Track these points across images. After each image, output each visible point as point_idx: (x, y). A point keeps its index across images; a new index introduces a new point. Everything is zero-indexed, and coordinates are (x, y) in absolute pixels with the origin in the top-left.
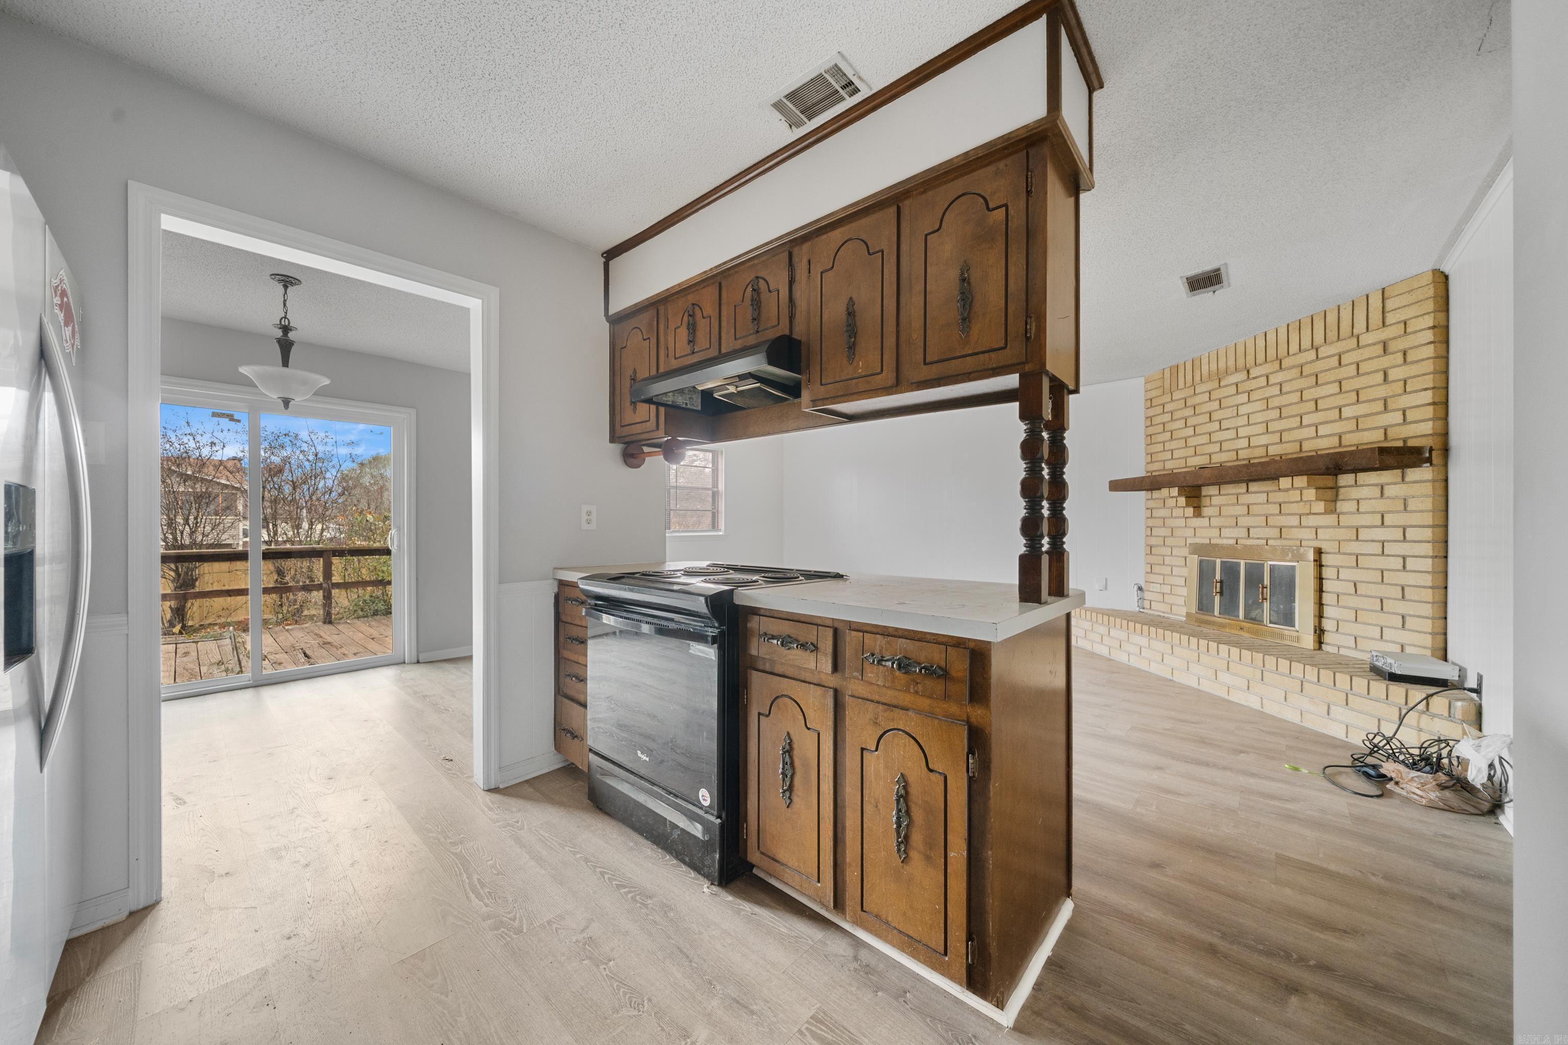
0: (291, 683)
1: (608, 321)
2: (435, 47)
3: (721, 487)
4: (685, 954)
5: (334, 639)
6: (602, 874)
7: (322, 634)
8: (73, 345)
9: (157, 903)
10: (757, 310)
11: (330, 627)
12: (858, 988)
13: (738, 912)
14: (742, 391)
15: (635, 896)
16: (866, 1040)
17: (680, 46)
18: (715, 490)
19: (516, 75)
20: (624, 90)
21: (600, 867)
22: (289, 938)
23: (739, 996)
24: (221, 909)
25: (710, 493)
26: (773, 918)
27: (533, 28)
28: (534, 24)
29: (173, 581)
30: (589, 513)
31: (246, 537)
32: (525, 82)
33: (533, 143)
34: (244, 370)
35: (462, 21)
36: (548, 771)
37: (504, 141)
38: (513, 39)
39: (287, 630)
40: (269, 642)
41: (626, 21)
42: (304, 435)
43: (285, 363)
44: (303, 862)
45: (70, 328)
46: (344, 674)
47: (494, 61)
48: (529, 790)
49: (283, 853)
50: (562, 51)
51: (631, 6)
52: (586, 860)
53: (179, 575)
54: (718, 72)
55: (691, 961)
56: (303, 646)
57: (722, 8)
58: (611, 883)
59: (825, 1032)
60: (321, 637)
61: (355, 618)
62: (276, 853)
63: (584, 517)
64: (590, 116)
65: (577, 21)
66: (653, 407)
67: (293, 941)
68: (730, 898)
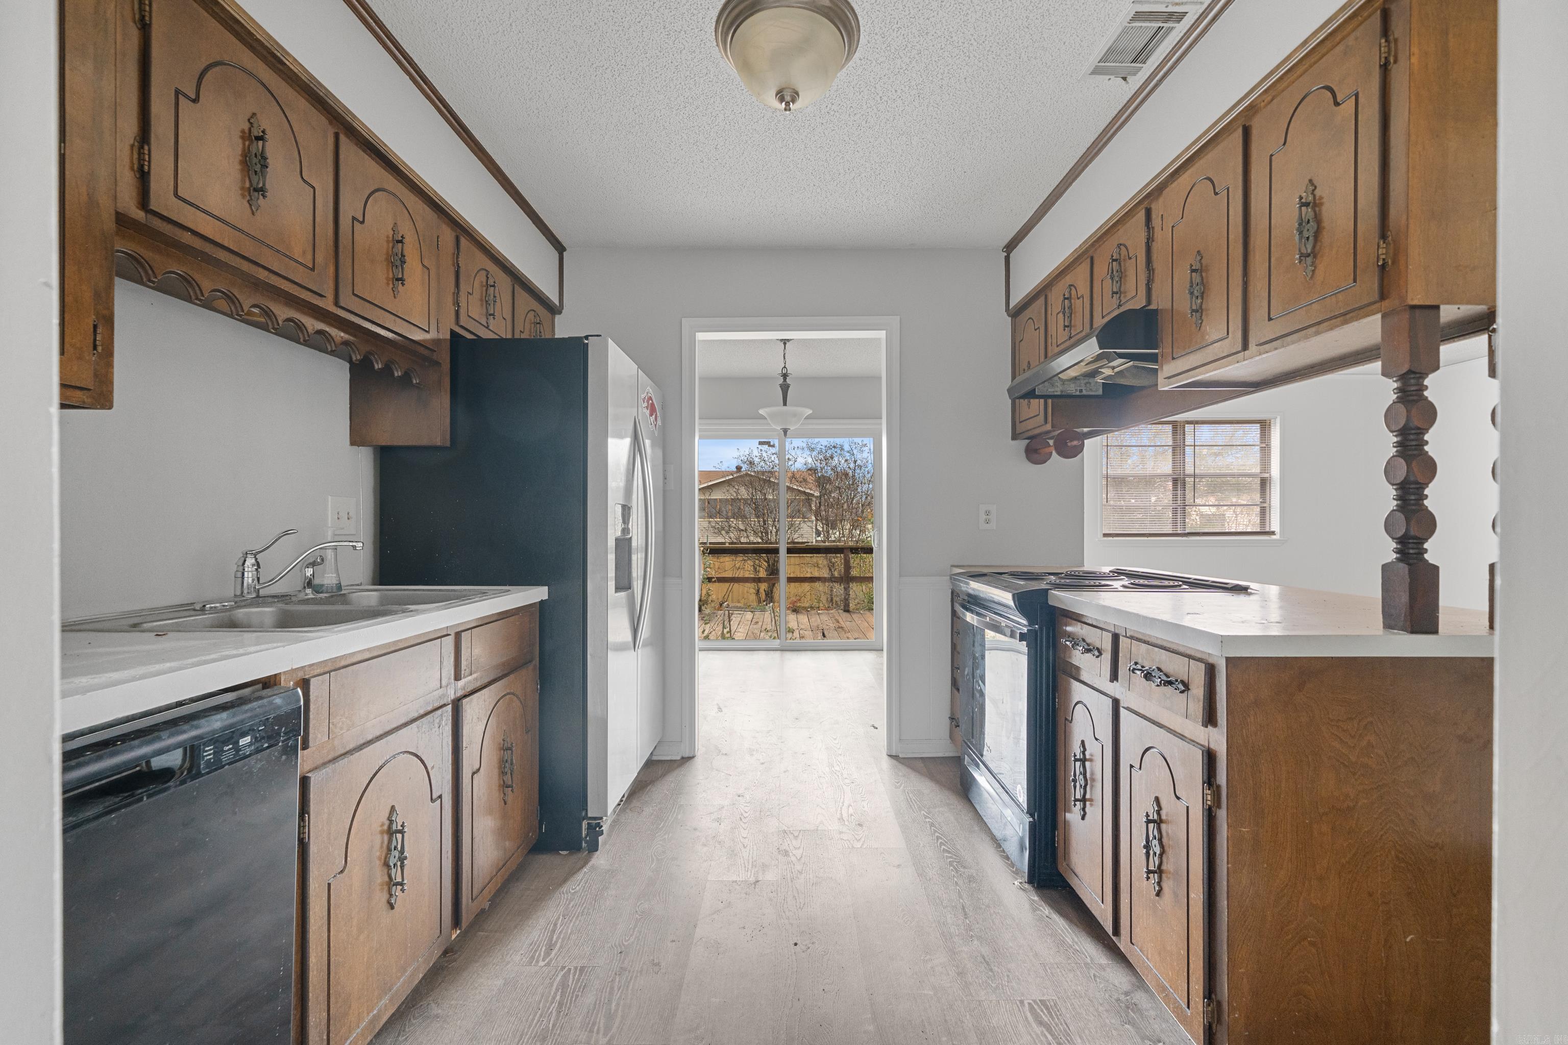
0: (803, 652)
1: (1009, 315)
2: (811, 171)
3: (1275, 471)
4: (965, 912)
5: (846, 624)
6: (938, 838)
7: (840, 620)
8: (656, 425)
9: (693, 757)
10: (1119, 283)
11: (847, 614)
12: (1107, 1011)
13: (1035, 910)
14: (1121, 371)
15: (953, 861)
16: (1079, 1041)
17: (973, 82)
18: (1266, 475)
19: (866, 161)
20: (947, 131)
21: (939, 833)
22: (739, 796)
23: (988, 956)
24: (717, 770)
25: (1258, 481)
26: (1066, 929)
27: (862, 130)
28: (862, 128)
29: (766, 571)
30: (988, 513)
31: (819, 536)
32: (873, 162)
33: (898, 196)
34: (761, 412)
35: (819, 150)
36: (944, 756)
37: (878, 202)
38: (853, 143)
39: (819, 614)
40: (805, 621)
41: (922, 92)
42: (847, 448)
43: (785, 404)
44: (762, 761)
45: (654, 416)
46: (838, 652)
47: (848, 161)
48: (920, 765)
49: (754, 753)
50: (888, 132)
51: (920, 82)
52: (932, 825)
53: (769, 565)
54: (1019, 80)
55: (966, 918)
56: (825, 627)
57: (993, 42)
58: (941, 847)
59: (1044, 1014)
60: (838, 622)
61: (867, 610)
62: (751, 752)
63: (983, 517)
64: (930, 160)
65: (888, 111)
66: (1042, 401)
67: (740, 798)
68: (1036, 898)
